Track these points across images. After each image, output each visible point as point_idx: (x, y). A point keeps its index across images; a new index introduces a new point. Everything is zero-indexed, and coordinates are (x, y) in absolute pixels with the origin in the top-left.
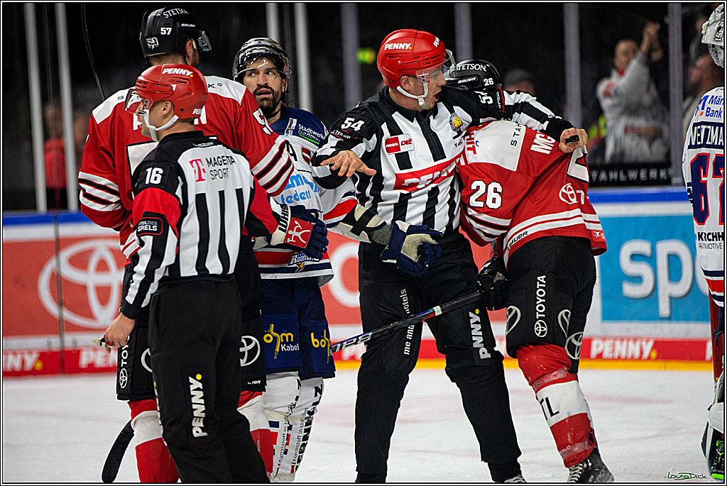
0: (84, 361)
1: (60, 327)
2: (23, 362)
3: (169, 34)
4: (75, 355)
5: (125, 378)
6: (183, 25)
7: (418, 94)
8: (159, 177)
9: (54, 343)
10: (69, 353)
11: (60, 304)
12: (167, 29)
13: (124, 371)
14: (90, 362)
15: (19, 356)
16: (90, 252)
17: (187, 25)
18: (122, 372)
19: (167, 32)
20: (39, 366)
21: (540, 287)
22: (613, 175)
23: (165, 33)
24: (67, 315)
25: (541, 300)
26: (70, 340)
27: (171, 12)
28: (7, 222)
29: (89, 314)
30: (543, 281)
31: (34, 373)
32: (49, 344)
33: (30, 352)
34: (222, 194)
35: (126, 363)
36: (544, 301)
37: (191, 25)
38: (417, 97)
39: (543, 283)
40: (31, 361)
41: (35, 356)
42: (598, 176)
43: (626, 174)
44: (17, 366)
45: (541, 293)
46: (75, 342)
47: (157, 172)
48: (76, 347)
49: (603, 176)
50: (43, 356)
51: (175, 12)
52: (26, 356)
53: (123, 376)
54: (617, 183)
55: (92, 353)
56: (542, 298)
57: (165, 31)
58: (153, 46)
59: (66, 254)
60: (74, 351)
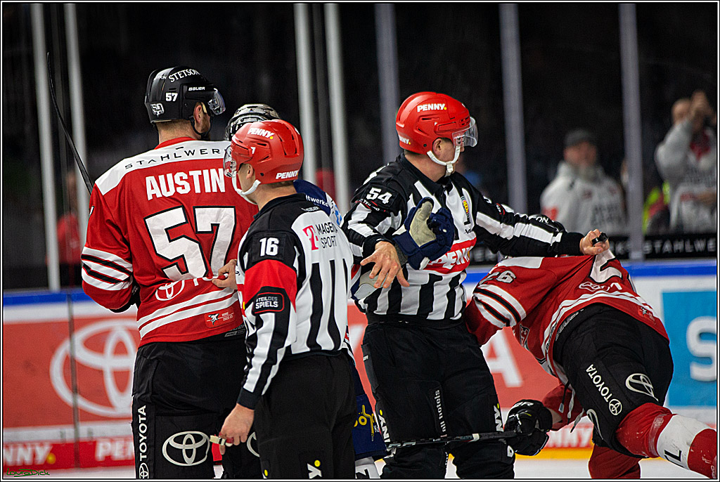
0: (101, 453)
1: (73, 416)
2: (34, 455)
3: (174, 100)
4: (91, 446)
5: (145, 474)
6: (190, 89)
7: (446, 159)
8: (276, 248)
9: (67, 433)
10: (85, 443)
11: (75, 390)
12: (173, 94)
13: (143, 466)
14: (108, 454)
15: (30, 449)
16: (106, 334)
17: (195, 89)
18: (141, 467)
19: (173, 97)
20: (51, 459)
21: (594, 376)
22: (679, 246)
23: (170, 100)
24: (83, 403)
25: (601, 385)
26: (85, 431)
27: (177, 75)
28: (7, 302)
29: (106, 402)
30: (593, 369)
31: (46, 467)
32: (62, 435)
33: (42, 444)
34: (332, 263)
35: (145, 457)
36: (603, 383)
37: (200, 88)
38: (445, 164)
39: (594, 371)
40: (42, 454)
41: (47, 448)
42: (662, 247)
43: (692, 243)
44: (28, 459)
45: (597, 379)
46: (90, 433)
47: (273, 243)
48: (92, 437)
49: (667, 247)
50: (56, 448)
51: (183, 74)
52: (38, 449)
53: (144, 472)
54: (682, 255)
55: (109, 444)
56: (600, 383)
57: (170, 97)
58: (158, 112)
59: (80, 336)
60: (90, 442)
